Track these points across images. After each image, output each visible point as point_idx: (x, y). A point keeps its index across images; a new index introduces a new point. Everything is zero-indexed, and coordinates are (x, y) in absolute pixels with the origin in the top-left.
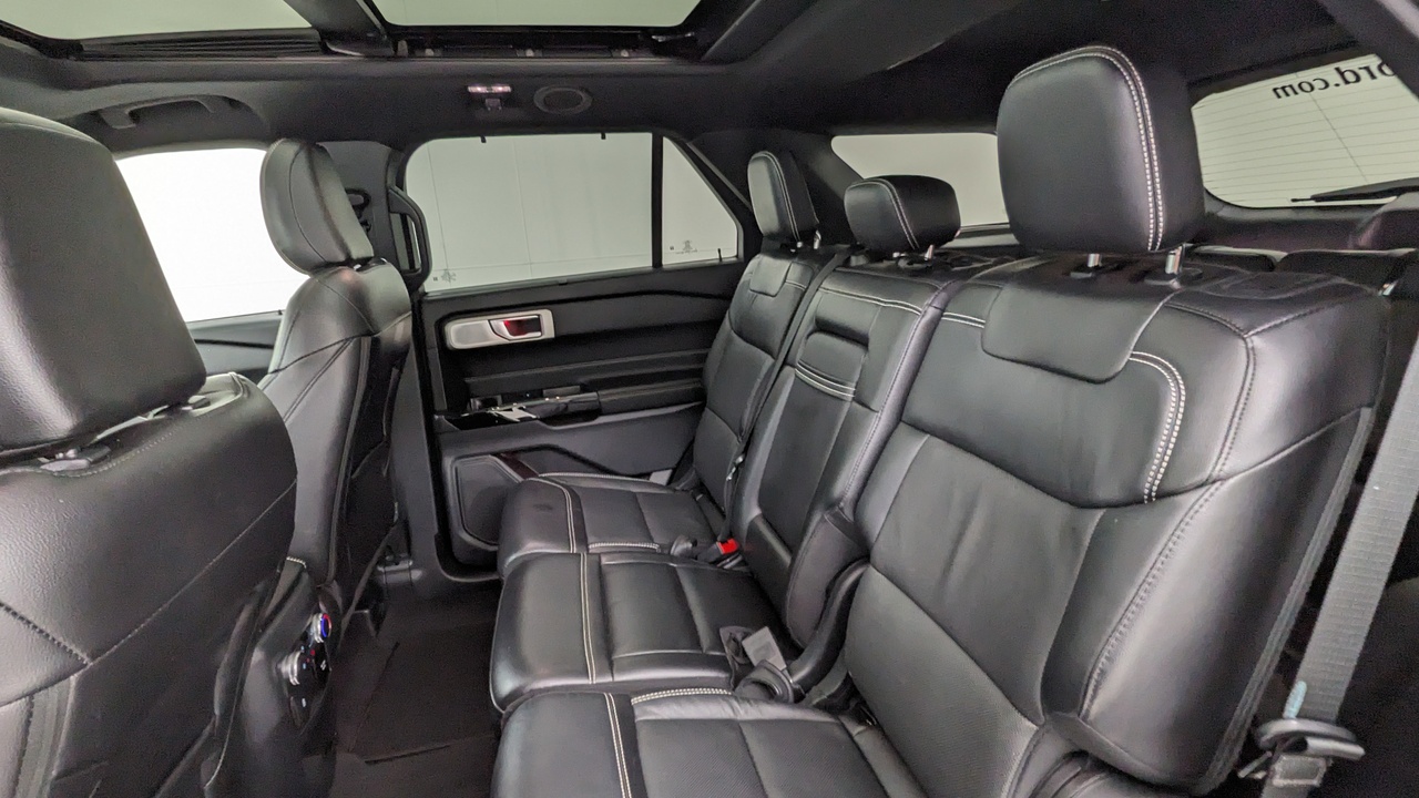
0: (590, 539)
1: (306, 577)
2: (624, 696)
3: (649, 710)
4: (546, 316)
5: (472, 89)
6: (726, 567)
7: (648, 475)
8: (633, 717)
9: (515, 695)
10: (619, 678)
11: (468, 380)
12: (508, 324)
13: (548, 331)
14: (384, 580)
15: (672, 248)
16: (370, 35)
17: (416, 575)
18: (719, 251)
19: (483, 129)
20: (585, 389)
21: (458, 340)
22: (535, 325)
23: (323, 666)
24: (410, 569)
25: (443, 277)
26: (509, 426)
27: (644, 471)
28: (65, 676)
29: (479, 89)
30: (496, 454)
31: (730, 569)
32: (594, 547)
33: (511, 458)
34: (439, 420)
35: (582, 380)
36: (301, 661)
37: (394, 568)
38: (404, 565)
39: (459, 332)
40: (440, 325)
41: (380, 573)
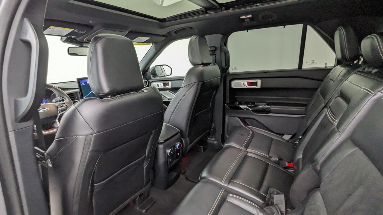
0: (249, 147)
1: (179, 134)
2: (228, 192)
3: (232, 199)
4: (259, 82)
5: (241, 17)
6: (289, 171)
7: (283, 135)
8: (226, 199)
9: (204, 178)
10: (230, 187)
11: (236, 97)
12: (248, 83)
13: (259, 86)
14: (209, 141)
15: (307, 63)
16: (214, 7)
17: (216, 142)
18: (326, 64)
19: (247, 28)
20: (267, 105)
21: (234, 86)
22: (256, 84)
23: (178, 154)
24: (214, 140)
25: (234, 69)
26: (243, 110)
27: (283, 133)
28: (92, 134)
29: (243, 17)
30: (239, 118)
31: (290, 172)
32: (248, 150)
33: (243, 120)
34: (226, 106)
35: (268, 101)
36: (171, 151)
37: (211, 139)
38: (213, 139)
39: (234, 83)
40: (231, 81)
41: (208, 139)
